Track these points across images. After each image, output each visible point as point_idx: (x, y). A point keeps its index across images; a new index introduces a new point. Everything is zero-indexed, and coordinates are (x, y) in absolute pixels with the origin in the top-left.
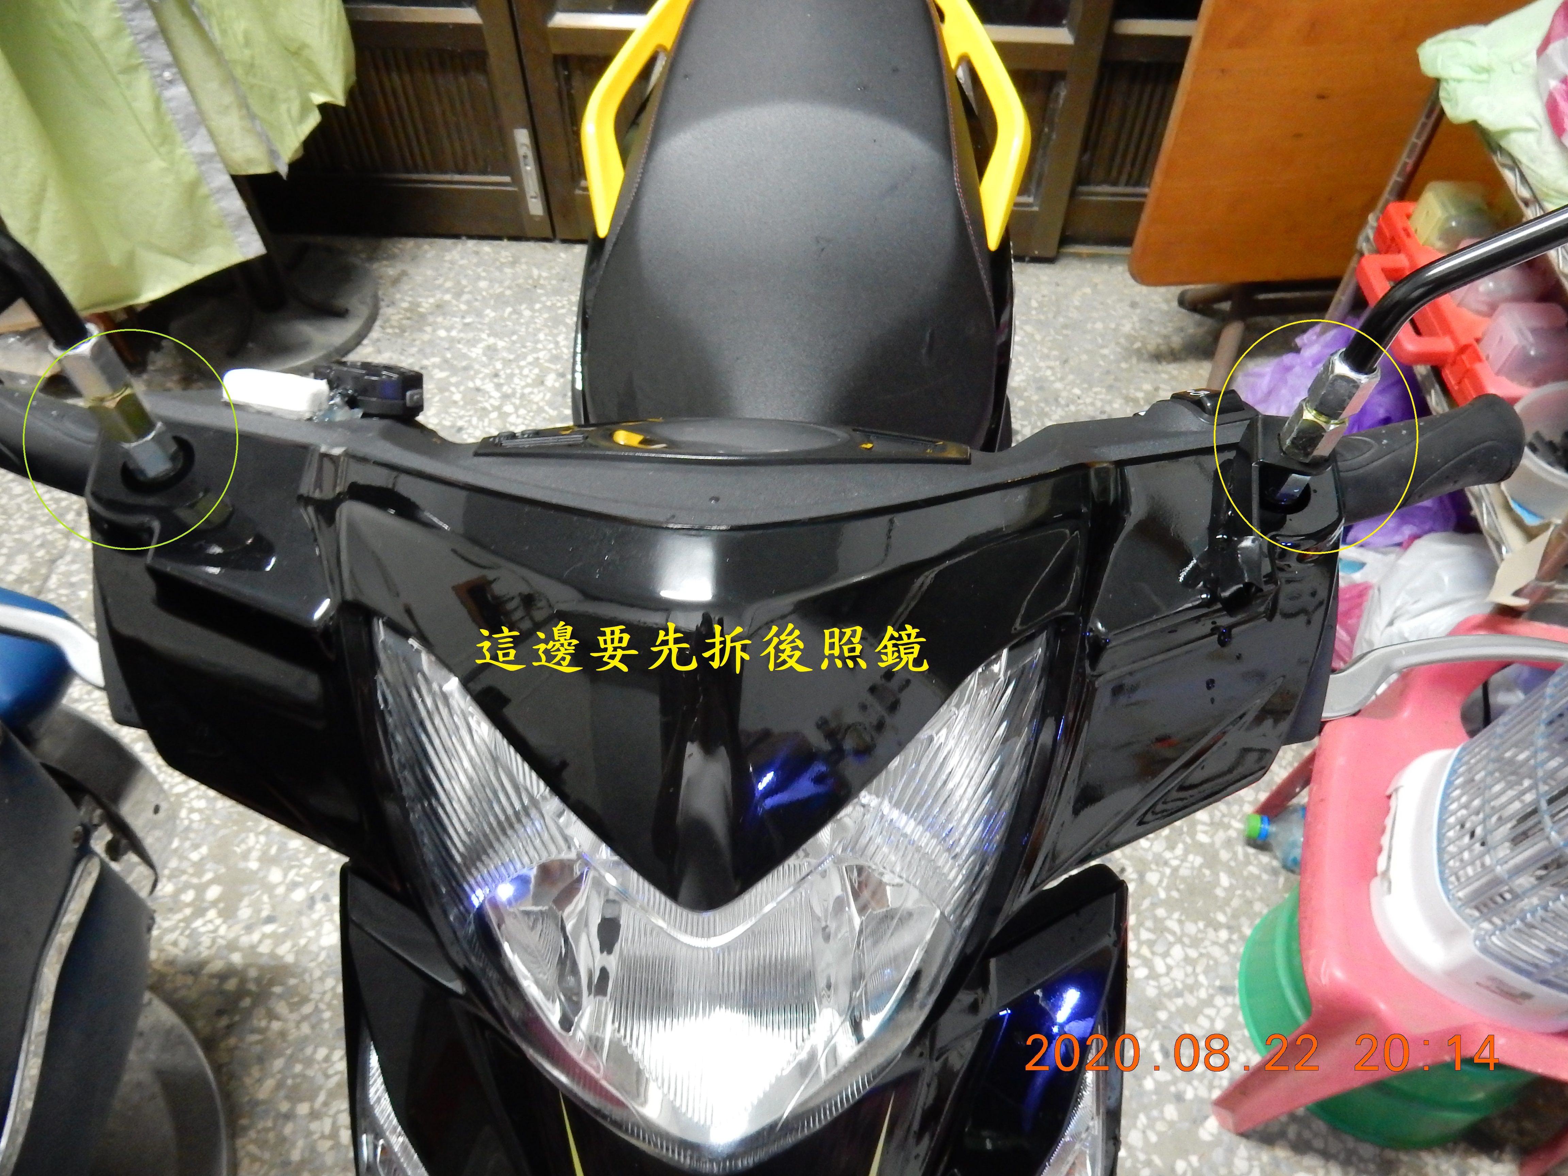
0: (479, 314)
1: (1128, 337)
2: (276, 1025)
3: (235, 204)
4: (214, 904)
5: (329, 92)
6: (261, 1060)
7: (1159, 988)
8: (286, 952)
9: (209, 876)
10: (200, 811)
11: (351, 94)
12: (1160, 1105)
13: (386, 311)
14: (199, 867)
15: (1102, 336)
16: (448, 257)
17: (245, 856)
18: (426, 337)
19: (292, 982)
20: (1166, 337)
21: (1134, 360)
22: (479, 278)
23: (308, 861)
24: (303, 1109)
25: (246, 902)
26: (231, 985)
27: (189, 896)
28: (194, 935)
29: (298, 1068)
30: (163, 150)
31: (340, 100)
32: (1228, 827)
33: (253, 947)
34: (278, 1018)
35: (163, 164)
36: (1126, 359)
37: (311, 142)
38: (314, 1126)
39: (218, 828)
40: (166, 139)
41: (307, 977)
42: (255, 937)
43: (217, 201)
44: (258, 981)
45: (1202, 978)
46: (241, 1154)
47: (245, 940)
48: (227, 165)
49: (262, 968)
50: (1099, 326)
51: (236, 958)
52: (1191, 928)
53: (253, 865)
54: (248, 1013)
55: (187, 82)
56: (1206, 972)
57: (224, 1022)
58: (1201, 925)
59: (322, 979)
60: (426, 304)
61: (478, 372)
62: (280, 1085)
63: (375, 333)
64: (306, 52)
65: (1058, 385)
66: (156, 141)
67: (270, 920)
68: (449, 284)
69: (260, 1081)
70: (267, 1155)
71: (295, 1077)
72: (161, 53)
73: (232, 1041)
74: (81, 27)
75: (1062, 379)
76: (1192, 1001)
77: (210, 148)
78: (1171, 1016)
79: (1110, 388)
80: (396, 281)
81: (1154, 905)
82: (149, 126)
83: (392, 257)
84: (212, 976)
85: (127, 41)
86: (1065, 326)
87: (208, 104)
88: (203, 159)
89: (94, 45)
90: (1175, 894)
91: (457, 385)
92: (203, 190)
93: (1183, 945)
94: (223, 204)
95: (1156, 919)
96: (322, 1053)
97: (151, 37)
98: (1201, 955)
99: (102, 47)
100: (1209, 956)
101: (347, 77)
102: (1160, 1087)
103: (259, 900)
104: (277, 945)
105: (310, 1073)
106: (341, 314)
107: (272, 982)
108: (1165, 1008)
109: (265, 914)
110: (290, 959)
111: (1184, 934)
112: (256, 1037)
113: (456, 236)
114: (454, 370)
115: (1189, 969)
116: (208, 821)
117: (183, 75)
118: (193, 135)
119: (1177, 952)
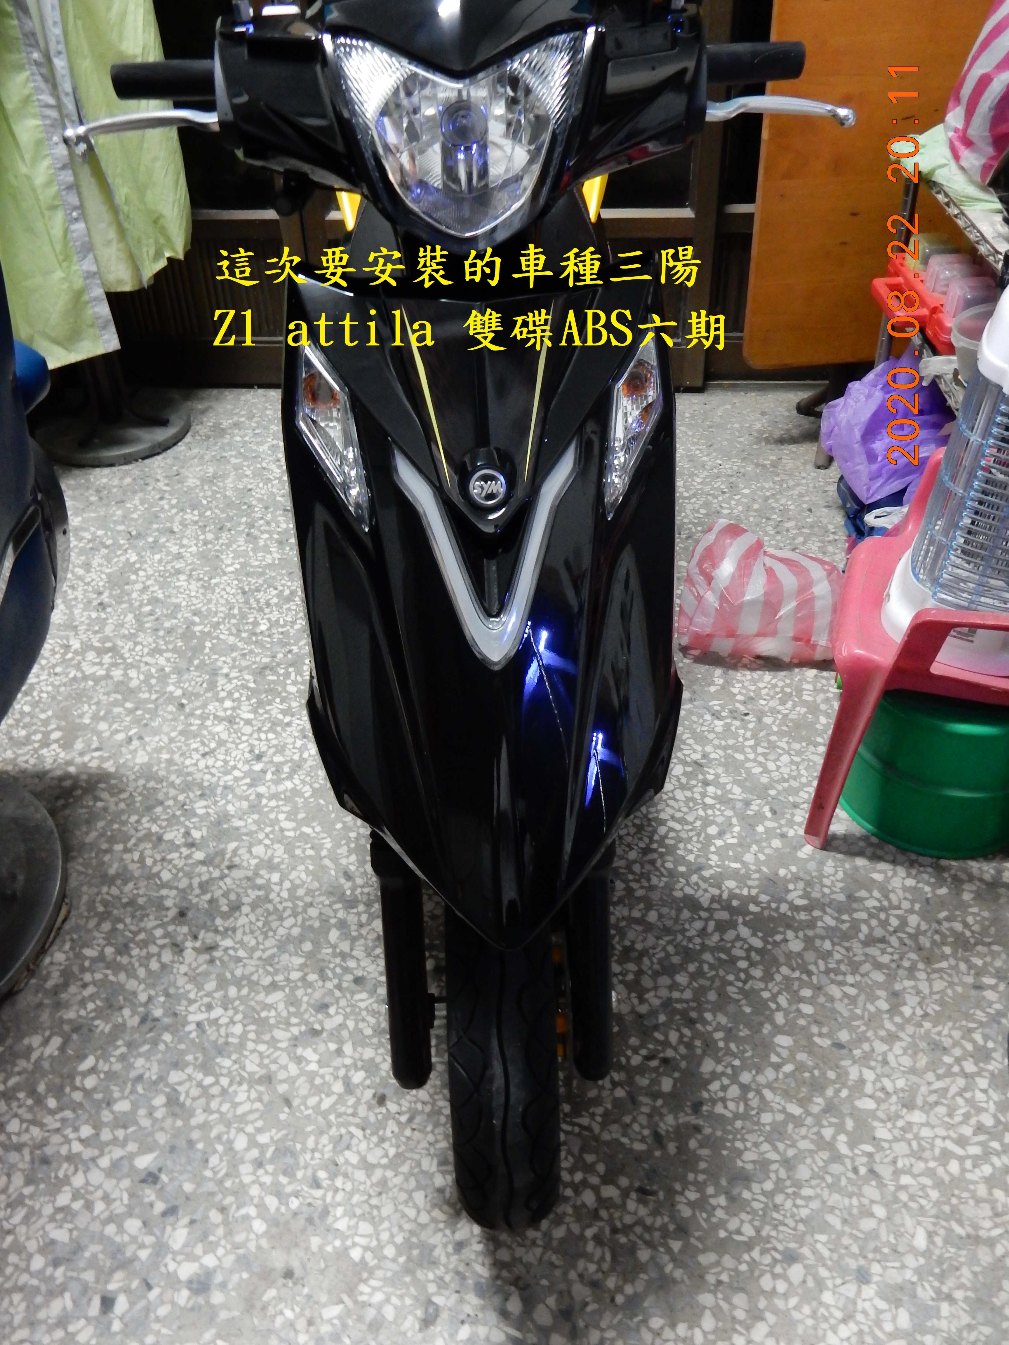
0: (266, 428)
1: (759, 431)
2: (99, 804)
3: (104, 310)
4: (57, 741)
5: (173, 249)
6: (88, 822)
7: (771, 778)
8: (109, 766)
9: (53, 726)
10: (47, 692)
11: (187, 254)
12: (768, 840)
13: (195, 428)
14: (46, 722)
15: (739, 431)
16: (243, 398)
17: (81, 716)
18: (226, 441)
19: (113, 782)
20: (788, 430)
21: (763, 444)
22: (266, 409)
23: (128, 719)
24: (119, 847)
25: (80, 740)
26: (68, 783)
27: (38, 737)
28: (41, 758)
29: (116, 826)
30: (65, 264)
31: (181, 256)
32: (828, 691)
33: (84, 764)
34: (101, 800)
35: (62, 275)
36: (756, 443)
37: (158, 276)
38: (127, 856)
39: (60, 702)
40: (67, 258)
41: (125, 779)
42: (86, 758)
43: (93, 307)
44: (88, 782)
45: (803, 772)
46: (71, 870)
47: (78, 760)
48: (103, 285)
49: (91, 776)
50: (737, 425)
51: (72, 769)
52: (796, 746)
53: (87, 721)
54: (80, 798)
55: (86, 223)
56: (806, 769)
57: (61, 802)
58: (804, 744)
59: (136, 780)
60: (225, 423)
61: (263, 459)
62: (102, 835)
63: (188, 439)
64: (162, 221)
65: (705, 459)
66: (61, 258)
67: (97, 749)
68: (243, 413)
69: (87, 834)
70: (90, 871)
71: (112, 831)
72: (74, 200)
73: (67, 812)
74: (28, 177)
75: (707, 455)
76: (795, 784)
77: (94, 268)
78: (779, 792)
79: (744, 459)
80: (203, 412)
81: (768, 735)
82: (58, 247)
83: (202, 399)
84: (52, 779)
85: (54, 189)
86: (711, 427)
87: (98, 240)
88: (89, 275)
89: (34, 190)
90: (785, 728)
91: (248, 467)
92: (86, 298)
93: (790, 755)
94: (96, 309)
95: (769, 742)
96: (133, 819)
97: (69, 188)
98: (803, 760)
99: (39, 191)
100: (809, 760)
101: (185, 246)
102: (768, 831)
103: (91, 739)
104: (102, 762)
105: (125, 829)
106: (164, 423)
107: (98, 782)
108: (774, 788)
109: (93, 747)
110: (112, 770)
111: (790, 749)
112: (84, 811)
113: (249, 386)
114: (246, 458)
115: (794, 767)
116: (54, 698)
117: (83, 216)
118: (84, 258)
119: (785, 759)
